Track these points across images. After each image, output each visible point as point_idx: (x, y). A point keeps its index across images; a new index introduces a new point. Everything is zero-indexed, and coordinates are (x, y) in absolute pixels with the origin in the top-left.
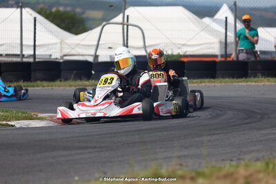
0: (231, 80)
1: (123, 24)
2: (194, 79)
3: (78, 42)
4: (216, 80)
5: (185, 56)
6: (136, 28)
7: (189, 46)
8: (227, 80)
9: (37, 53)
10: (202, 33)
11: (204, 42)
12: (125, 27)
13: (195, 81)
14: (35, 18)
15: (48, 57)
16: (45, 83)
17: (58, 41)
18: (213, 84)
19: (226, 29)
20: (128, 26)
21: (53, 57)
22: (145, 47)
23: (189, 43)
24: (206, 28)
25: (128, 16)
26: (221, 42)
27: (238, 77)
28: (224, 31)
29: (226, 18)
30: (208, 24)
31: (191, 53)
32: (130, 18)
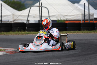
0: (87, 31)
1: (39, 6)
2: (71, 31)
3: (20, 14)
4: (81, 31)
5: (67, 20)
6: (45, 8)
7: (68, 16)
8: (85, 31)
9: (2, 19)
10: (74, 10)
11: (75, 14)
12: (41, 8)
13: (71, 32)
14: (1, 4)
15: (8, 21)
16: (5, 33)
17: (11, 14)
18: (79, 33)
19: (85, 9)
20: (42, 7)
21: (10, 21)
22: (49, 16)
23: (69, 15)
24: (76, 8)
25: (42, 3)
26: (82, 14)
27: (90, 30)
28: (84, 10)
29: (85, 4)
30: (77, 6)
31: (69, 19)
32: (42, 4)
